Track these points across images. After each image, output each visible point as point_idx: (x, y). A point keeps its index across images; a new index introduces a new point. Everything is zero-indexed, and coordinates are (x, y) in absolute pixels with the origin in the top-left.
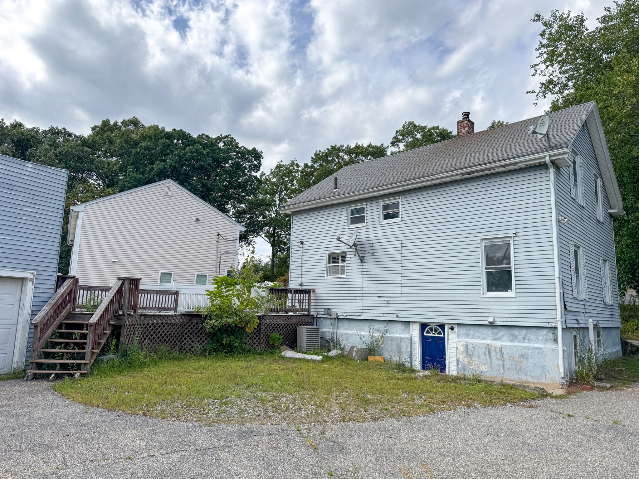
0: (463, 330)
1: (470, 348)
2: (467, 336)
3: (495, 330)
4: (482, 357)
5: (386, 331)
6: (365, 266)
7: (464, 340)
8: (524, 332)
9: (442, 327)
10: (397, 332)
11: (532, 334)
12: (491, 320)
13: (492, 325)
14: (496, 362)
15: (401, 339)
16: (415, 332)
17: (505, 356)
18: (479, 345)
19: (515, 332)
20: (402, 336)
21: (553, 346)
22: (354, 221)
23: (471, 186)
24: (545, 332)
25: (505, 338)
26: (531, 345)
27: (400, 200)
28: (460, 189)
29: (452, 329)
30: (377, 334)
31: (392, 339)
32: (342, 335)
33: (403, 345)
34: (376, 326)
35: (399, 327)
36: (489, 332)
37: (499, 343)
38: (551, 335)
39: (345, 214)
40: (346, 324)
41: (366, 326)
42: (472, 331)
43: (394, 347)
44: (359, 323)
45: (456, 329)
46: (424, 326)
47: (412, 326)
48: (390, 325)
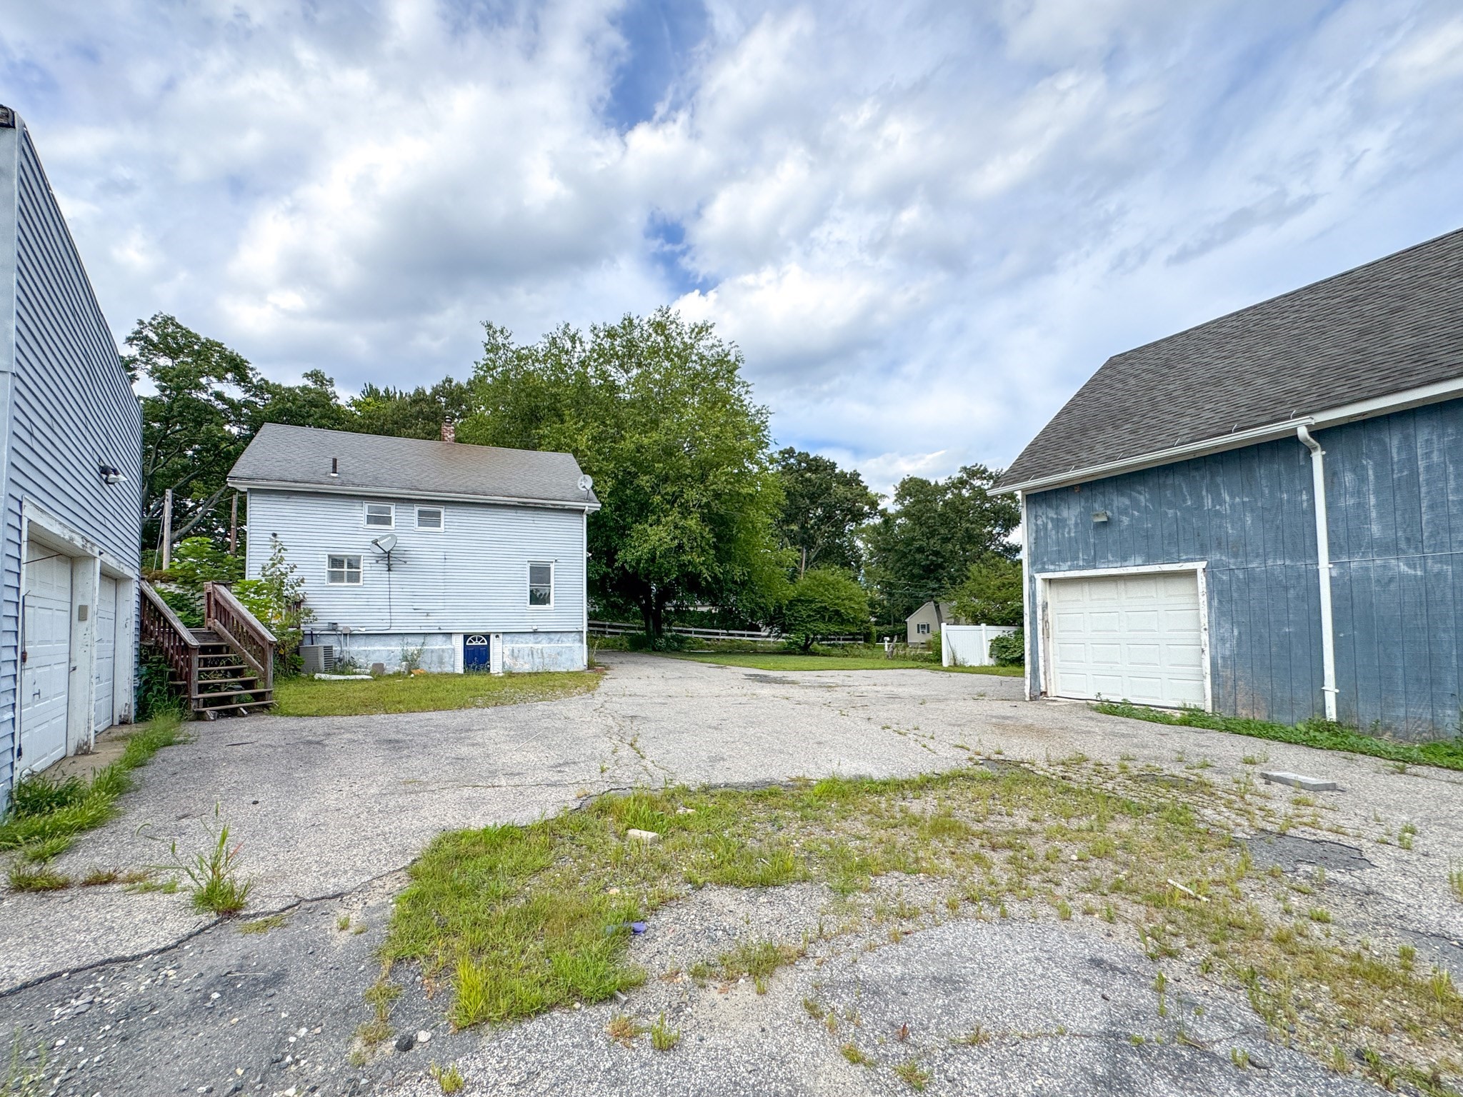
0: (508, 638)
1: (516, 651)
2: (512, 642)
3: (536, 636)
4: (526, 657)
5: (423, 644)
6: (393, 575)
7: (509, 646)
8: (559, 635)
9: (487, 637)
10: (437, 644)
11: (564, 637)
12: (535, 627)
13: (535, 632)
14: (537, 660)
15: (443, 651)
16: (458, 643)
17: (545, 655)
18: (523, 648)
19: (552, 636)
20: (444, 647)
21: (580, 644)
22: (371, 520)
23: (521, 514)
24: (573, 635)
25: (544, 641)
26: (563, 645)
27: (442, 511)
28: (511, 514)
29: (497, 636)
30: (412, 649)
31: (432, 651)
32: (358, 653)
33: (446, 655)
34: (410, 639)
35: (440, 638)
36: (532, 637)
37: (539, 646)
38: (578, 637)
39: (361, 512)
40: (362, 640)
41: (396, 640)
42: (517, 638)
43: (435, 659)
44: (383, 638)
45: (501, 636)
46: (466, 637)
47: (454, 637)
48: (428, 638)
